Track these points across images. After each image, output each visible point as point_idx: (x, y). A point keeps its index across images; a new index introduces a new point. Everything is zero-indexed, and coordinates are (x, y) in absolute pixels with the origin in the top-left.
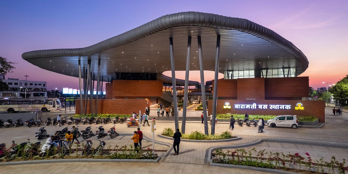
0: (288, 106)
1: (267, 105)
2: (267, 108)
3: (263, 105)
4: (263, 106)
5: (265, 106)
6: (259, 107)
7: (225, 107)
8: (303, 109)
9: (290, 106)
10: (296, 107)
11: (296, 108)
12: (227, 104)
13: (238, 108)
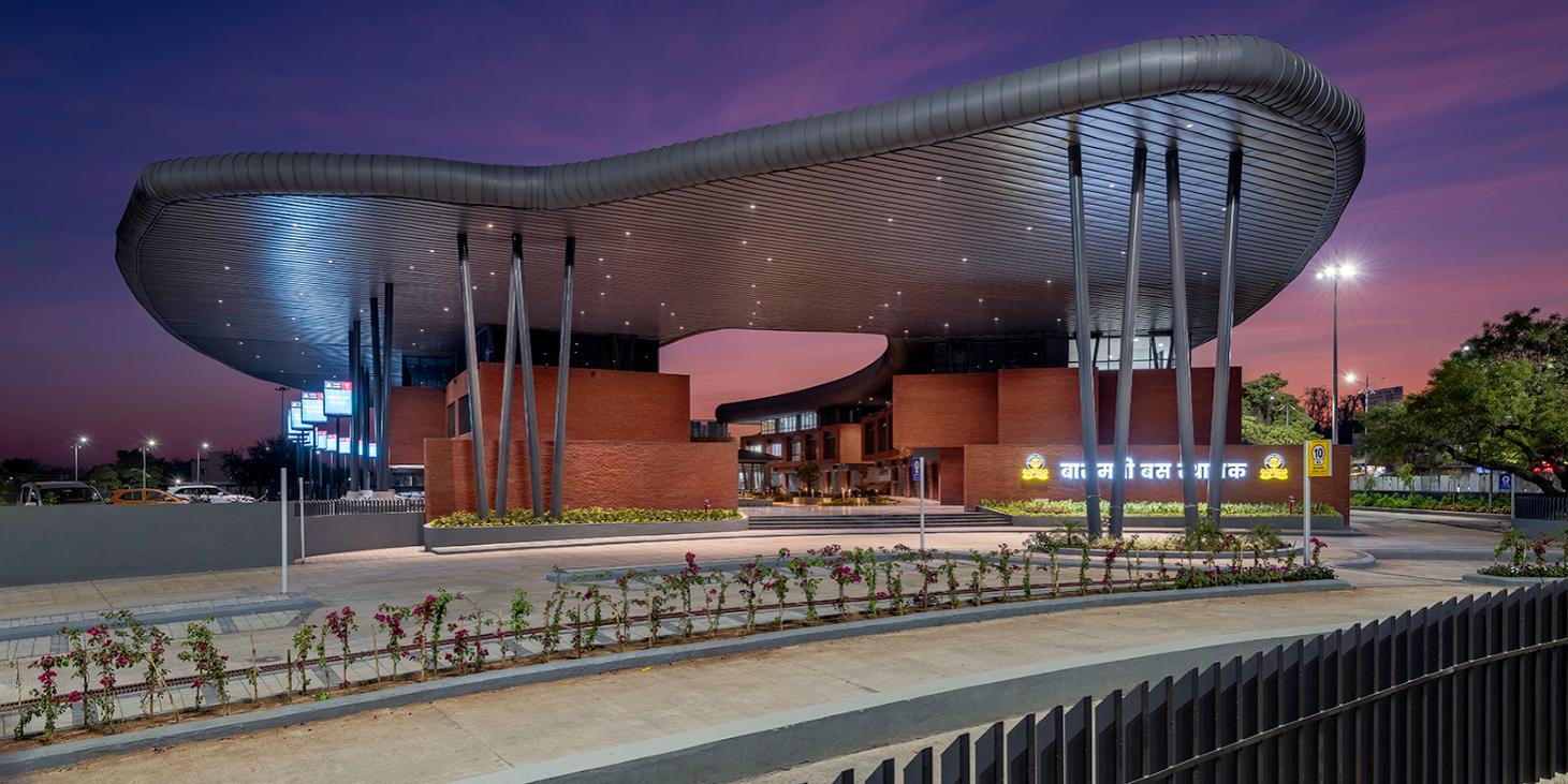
0: (1237, 465)
1: (1169, 465)
2: (1168, 477)
3: (1157, 465)
4: (1155, 469)
5: (1161, 470)
6: (1143, 473)
7: (1027, 475)
8: (1286, 477)
9: (1245, 465)
10: (1262, 471)
11: (1265, 475)
12: (1036, 460)
13: (1071, 477)
